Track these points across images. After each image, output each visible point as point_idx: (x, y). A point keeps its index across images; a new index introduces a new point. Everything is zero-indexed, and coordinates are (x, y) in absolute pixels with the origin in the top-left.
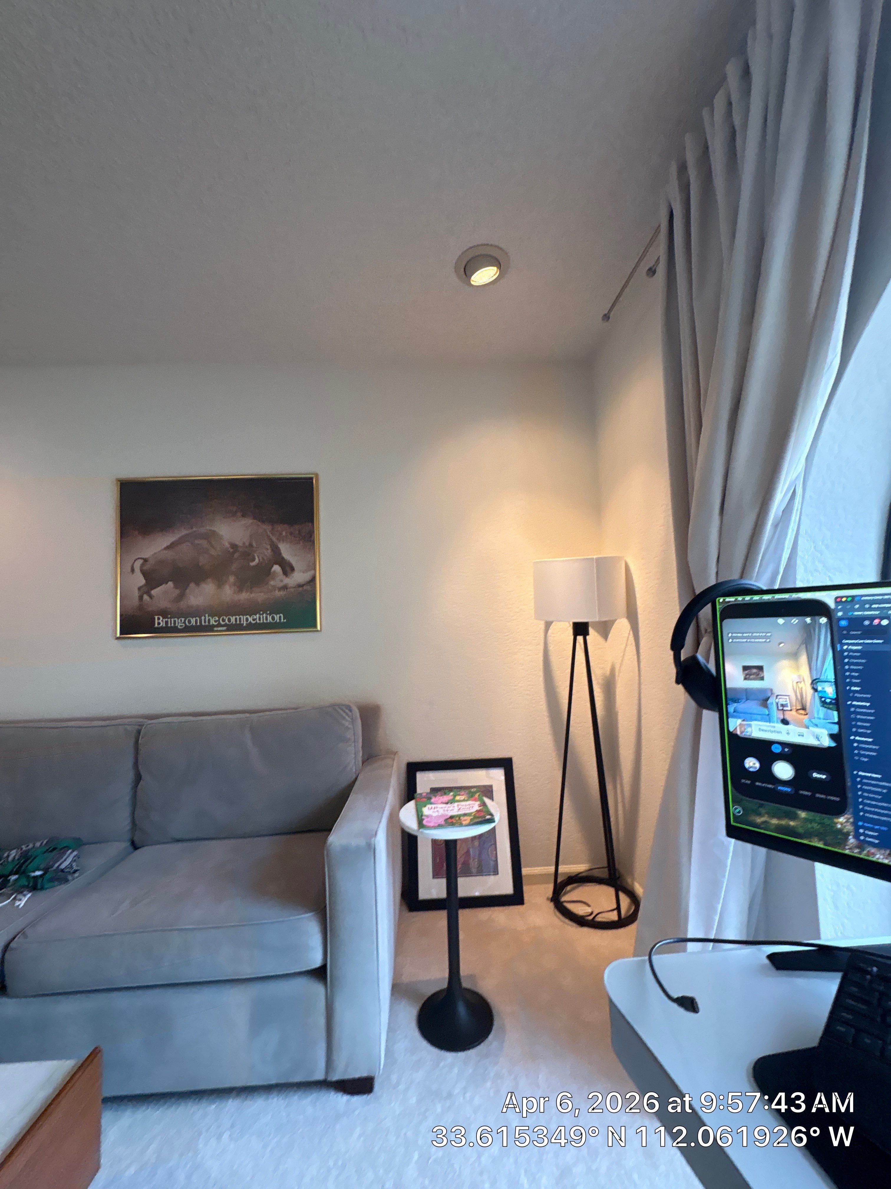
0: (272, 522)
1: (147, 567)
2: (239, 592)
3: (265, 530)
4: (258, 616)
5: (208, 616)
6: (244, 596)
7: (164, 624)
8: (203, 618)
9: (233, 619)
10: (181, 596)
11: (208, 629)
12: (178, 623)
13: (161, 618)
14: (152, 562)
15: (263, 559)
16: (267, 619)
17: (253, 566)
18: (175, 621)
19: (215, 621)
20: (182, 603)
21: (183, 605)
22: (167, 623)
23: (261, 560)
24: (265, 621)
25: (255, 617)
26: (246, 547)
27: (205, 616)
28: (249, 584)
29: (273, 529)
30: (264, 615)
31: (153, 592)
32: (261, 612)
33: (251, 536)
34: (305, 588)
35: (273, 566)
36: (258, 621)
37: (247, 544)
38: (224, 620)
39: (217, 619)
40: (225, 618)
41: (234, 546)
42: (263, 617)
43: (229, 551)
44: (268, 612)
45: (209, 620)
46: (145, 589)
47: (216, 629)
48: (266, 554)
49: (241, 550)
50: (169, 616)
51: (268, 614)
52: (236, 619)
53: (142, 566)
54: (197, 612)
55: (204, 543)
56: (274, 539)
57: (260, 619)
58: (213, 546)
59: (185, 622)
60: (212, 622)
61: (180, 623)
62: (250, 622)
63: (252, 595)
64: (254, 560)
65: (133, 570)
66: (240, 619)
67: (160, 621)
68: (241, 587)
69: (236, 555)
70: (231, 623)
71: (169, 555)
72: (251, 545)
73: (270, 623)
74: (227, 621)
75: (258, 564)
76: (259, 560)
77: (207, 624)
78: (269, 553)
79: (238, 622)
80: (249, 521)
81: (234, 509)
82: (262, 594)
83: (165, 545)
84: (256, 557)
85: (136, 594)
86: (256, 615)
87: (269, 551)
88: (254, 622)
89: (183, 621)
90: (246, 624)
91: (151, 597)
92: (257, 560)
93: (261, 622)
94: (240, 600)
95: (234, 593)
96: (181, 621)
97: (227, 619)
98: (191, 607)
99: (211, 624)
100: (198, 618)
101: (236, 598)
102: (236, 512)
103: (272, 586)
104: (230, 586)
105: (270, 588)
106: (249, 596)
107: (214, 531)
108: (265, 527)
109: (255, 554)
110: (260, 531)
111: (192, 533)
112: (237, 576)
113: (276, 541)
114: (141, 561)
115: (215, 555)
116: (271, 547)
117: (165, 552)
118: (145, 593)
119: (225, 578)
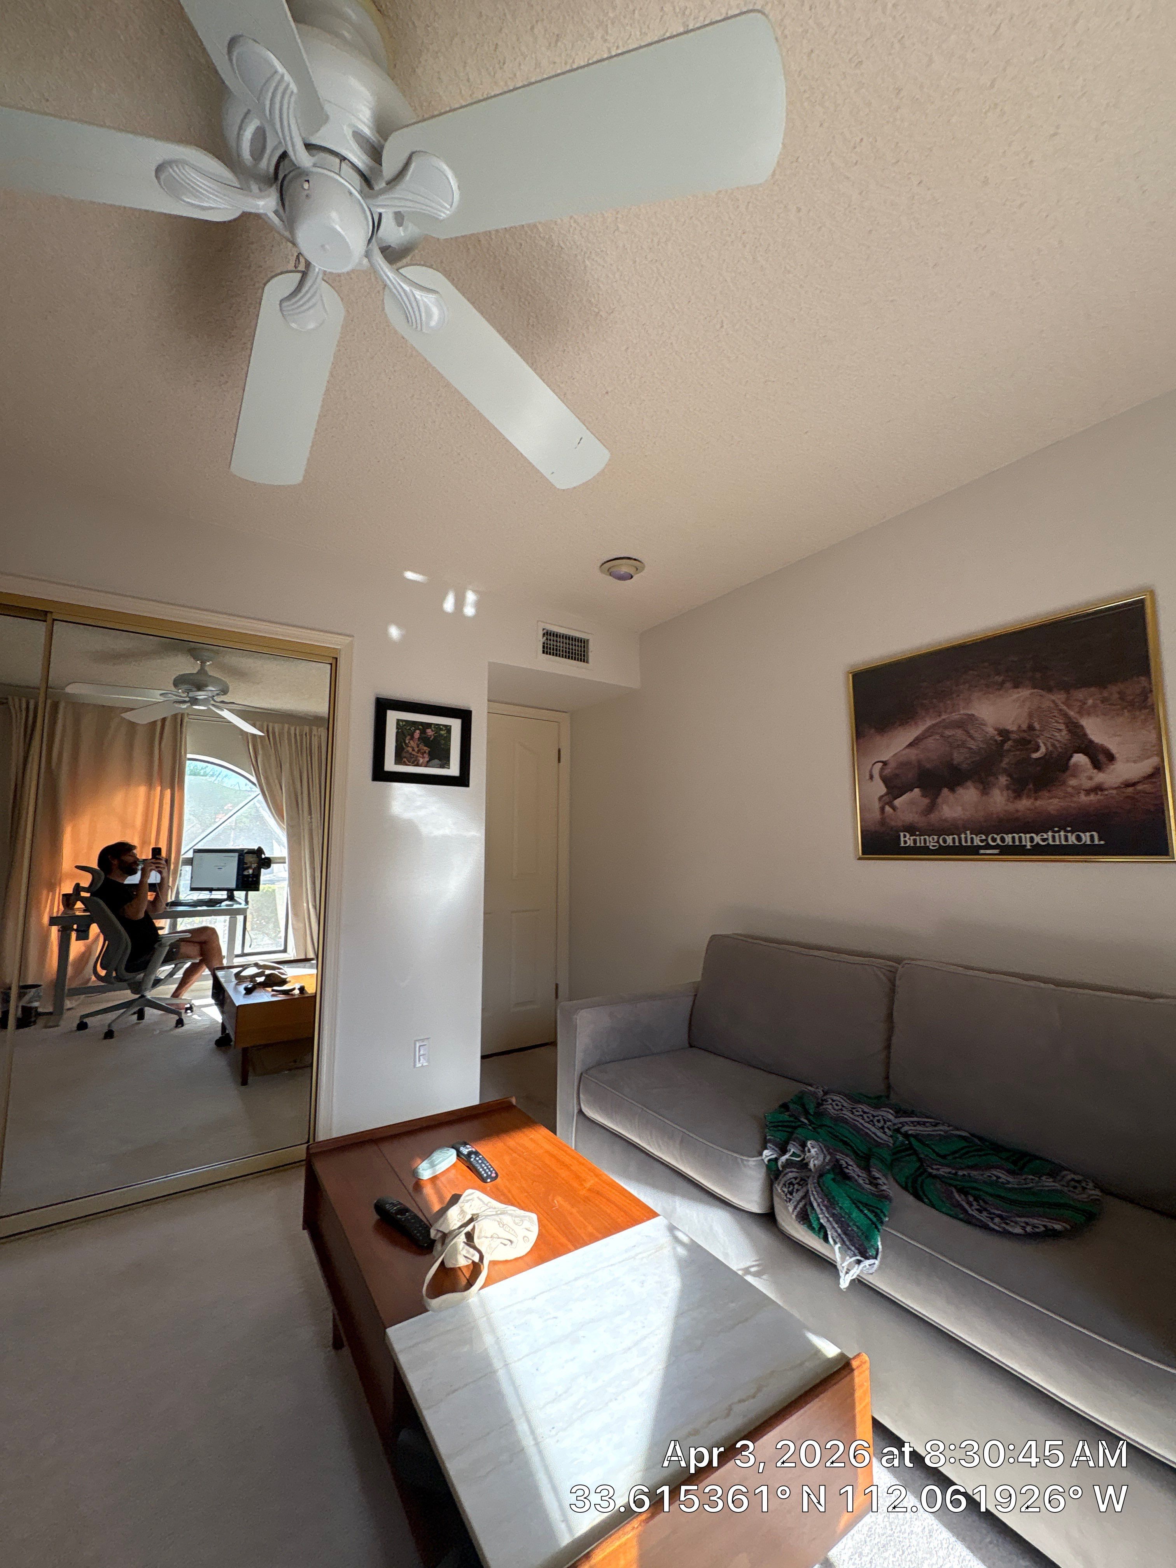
0: (1066, 688)
1: (887, 771)
2: (1015, 798)
3: (1053, 701)
4: (1050, 834)
5: (971, 834)
6: (1024, 804)
7: (912, 841)
8: (963, 836)
9: (1008, 839)
10: (932, 807)
11: (971, 852)
12: (930, 842)
13: (908, 835)
14: (893, 765)
15: (1053, 745)
16: (1066, 839)
17: (1037, 759)
18: (925, 839)
19: (982, 841)
20: (932, 816)
21: (934, 817)
22: (915, 841)
23: (1050, 748)
24: (1064, 843)
25: (1045, 837)
26: (1024, 731)
27: (966, 834)
28: (1031, 786)
29: (1068, 699)
30: (1062, 833)
31: (897, 802)
32: (1056, 829)
33: (1030, 715)
34: (1141, 787)
35: (1071, 757)
36: (1051, 843)
37: (1024, 726)
38: (994, 840)
39: (984, 837)
40: (995, 836)
41: (1004, 733)
42: (1060, 836)
43: (996, 741)
44: (1069, 829)
45: (972, 839)
46: (886, 799)
47: (982, 851)
48: (1059, 738)
49: (1014, 736)
50: (917, 833)
51: (1068, 832)
52: (1013, 838)
53: (882, 769)
54: (954, 828)
55: (959, 733)
56: (1072, 713)
57: (1054, 840)
58: (971, 737)
59: (938, 842)
60: (977, 841)
61: (931, 842)
62: (1038, 843)
63: (1038, 803)
64: (1037, 749)
65: (871, 777)
66: (1020, 838)
67: (906, 839)
68: (1018, 789)
69: (1007, 746)
70: (1006, 843)
71: (913, 754)
72: (1031, 728)
73: (1074, 845)
74: (999, 841)
75: (1046, 754)
76: (1047, 749)
77: (969, 844)
78: (1062, 736)
79: (1017, 843)
80: (1025, 693)
81: (999, 679)
82: (1056, 801)
83: (907, 743)
84: (1042, 745)
85: (877, 805)
86: (1046, 832)
87: (1064, 733)
88: (1044, 844)
89: (936, 840)
90: (1031, 846)
91: (894, 808)
92: (1043, 749)
93: (1058, 843)
94: (1017, 811)
95: (1008, 800)
96: (933, 839)
97: (998, 838)
98: (946, 820)
99: (975, 844)
100: (955, 836)
101: (1011, 807)
102: (1003, 682)
103: (1073, 787)
104: (1002, 791)
105: (1069, 790)
106: (1033, 804)
107: (973, 715)
108: (1053, 698)
109: (1040, 741)
110: (1046, 704)
111: (940, 722)
112: (1010, 775)
113: (1077, 716)
114: (881, 764)
115: (974, 747)
116: (1067, 727)
117: (907, 750)
118: (887, 803)
119: (992, 779)
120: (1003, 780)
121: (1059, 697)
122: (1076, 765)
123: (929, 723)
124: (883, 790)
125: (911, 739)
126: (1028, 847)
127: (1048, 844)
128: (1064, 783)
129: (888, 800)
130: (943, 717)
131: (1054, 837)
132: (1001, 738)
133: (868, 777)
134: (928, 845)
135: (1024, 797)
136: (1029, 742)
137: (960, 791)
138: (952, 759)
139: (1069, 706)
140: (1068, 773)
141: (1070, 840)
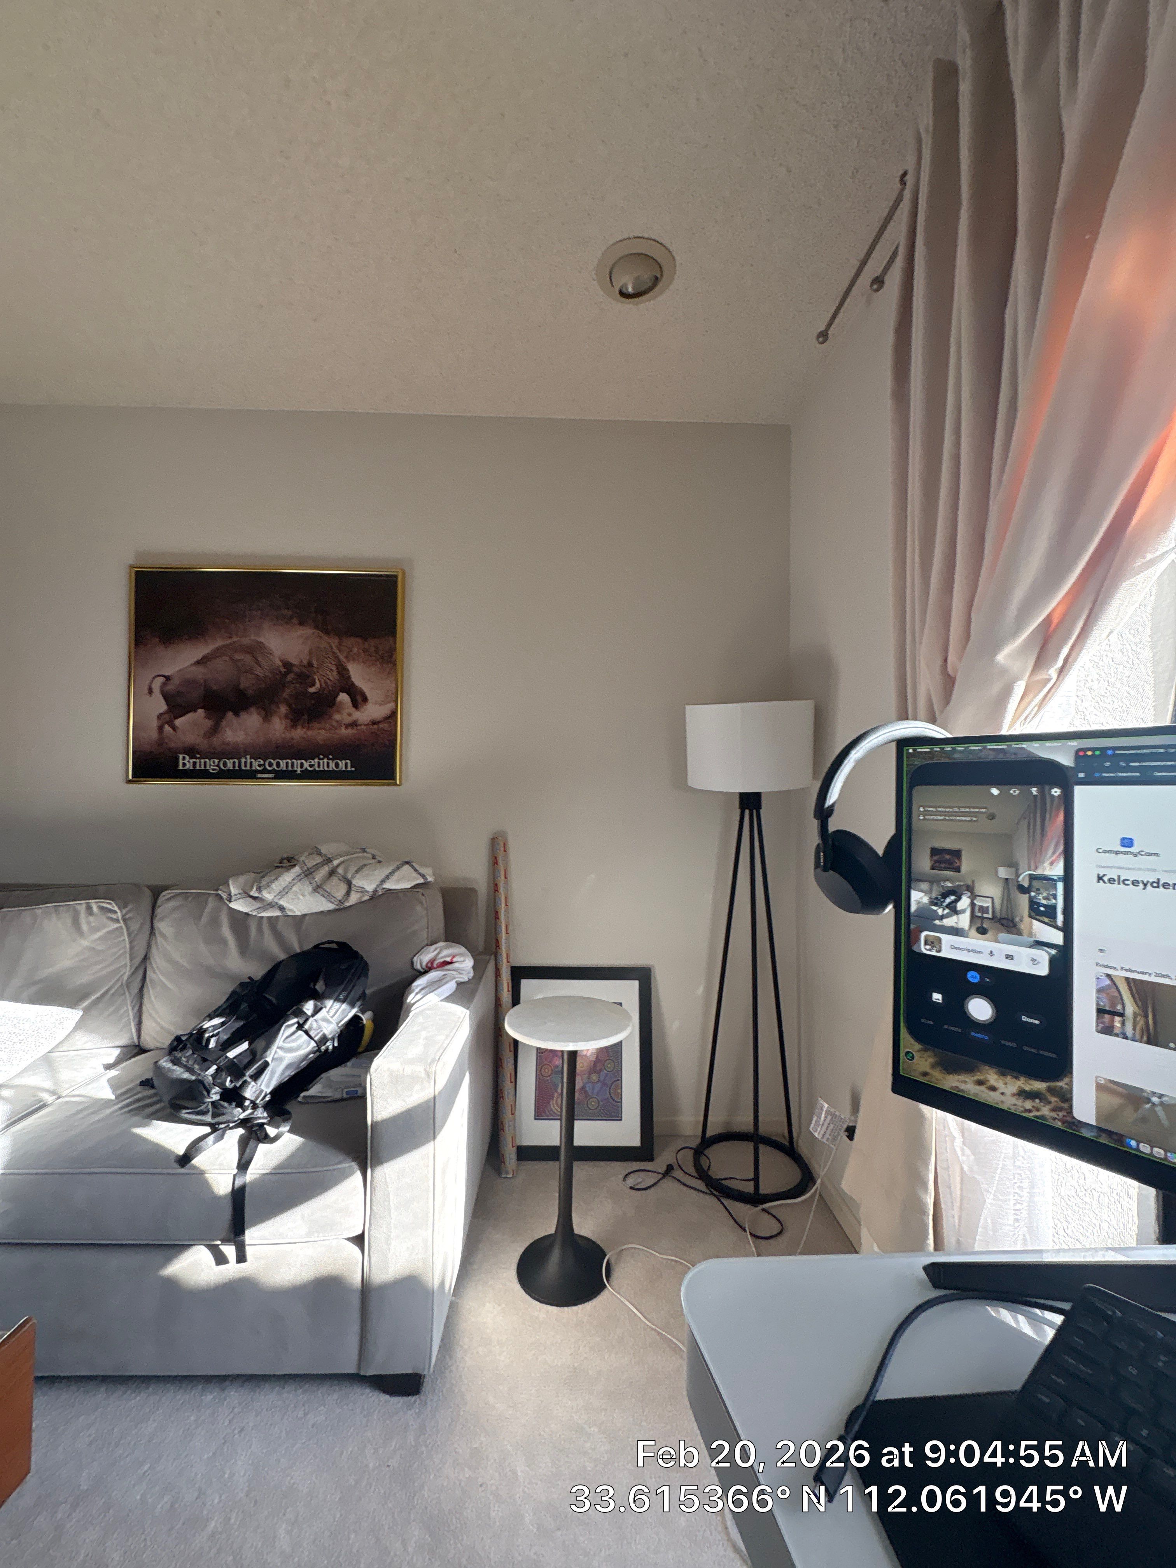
0: (340, 634)
1: (170, 687)
3: (329, 643)
4: (316, 760)
5: (251, 759)
6: (299, 733)
7: (192, 764)
8: (243, 760)
9: (283, 764)
10: (215, 729)
11: (251, 775)
12: (210, 765)
13: (187, 758)
14: (176, 681)
15: (326, 682)
16: (328, 766)
17: (312, 694)
18: (205, 763)
19: (260, 766)
21: (216, 741)
22: (194, 764)
23: (324, 685)
24: (326, 769)
25: (312, 763)
26: (304, 666)
27: (246, 758)
28: (306, 717)
30: (326, 760)
32: (321, 757)
33: (310, 653)
34: (381, 726)
35: (338, 695)
36: (317, 769)
37: (305, 662)
38: (271, 765)
39: (262, 762)
40: (272, 761)
41: (287, 665)
42: (323, 762)
43: (280, 672)
44: (331, 757)
45: (251, 763)
46: (167, 717)
47: (260, 776)
48: (331, 677)
49: (296, 670)
50: (198, 756)
51: (329, 759)
52: (287, 763)
53: (164, 684)
54: (235, 752)
55: (248, 658)
56: (342, 658)
57: (319, 766)
58: (258, 663)
59: (218, 765)
60: (256, 766)
61: (212, 765)
62: (306, 769)
63: (310, 733)
64: (313, 685)
65: (150, 691)
66: (293, 764)
67: (185, 762)
68: (295, 718)
69: (289, 678)
70: (280, 769)
71: (200, 673)
72: (310, 664)
73: (333, 771)
74: (275, 766)
75: (320, 690)
76: (321, 685)
77: (248, 768)
78: (333, 676)
79: (290, 768)
80: (308, 631)
81: (288, 614)
82: (323, 732)
83: (195, 660)
84: (317, 680)
86: (313, 759)
87: (335, 673)
88: (311, 769)
89: (216, 763)
90: (301, 771)
91: (174, 728)
92: (318, 685)
93: (321, 769)
94: (292, 739)
95: (286, 728)
96: (214, 762)
97: (274, 762)
98: (228, 744)
99: (254, 768)
100: (236, 760)
101: (288, 735)
102: (291, 618)
103: (337, 722)
104: (281, 718)
105: (334, 724)
106: (305, 733)
107: (261, 643)
108: (329, 640)
109: (316, 677)
110: (323, 645)
111: (231, 644)
112: (290, 706)
113: (344, 660)
114: (162, 679)
115: (261, 675)
116: (337, 668)
117: (194, 668)
118: (167, 723)
119: (273, 707)
120: (283, 709)
121: (334, 641)
122: (341, 702)
123: (219, 643)
124: (163, 707)
125: (200, 656)
126: (299, 772)
127: (315, 769)
128: (330, 717)
129: (168, 719)
130: (235, 639)
131: (319, 763)
132: (284, 670)
133: (147, 691)
134: (208, 768)
135: (299, 727)
136: (308, 677)
137: (244, 716)
138: (240, 683)
139: (340, 651)
140: (335, 708)
141: (331, 766)
